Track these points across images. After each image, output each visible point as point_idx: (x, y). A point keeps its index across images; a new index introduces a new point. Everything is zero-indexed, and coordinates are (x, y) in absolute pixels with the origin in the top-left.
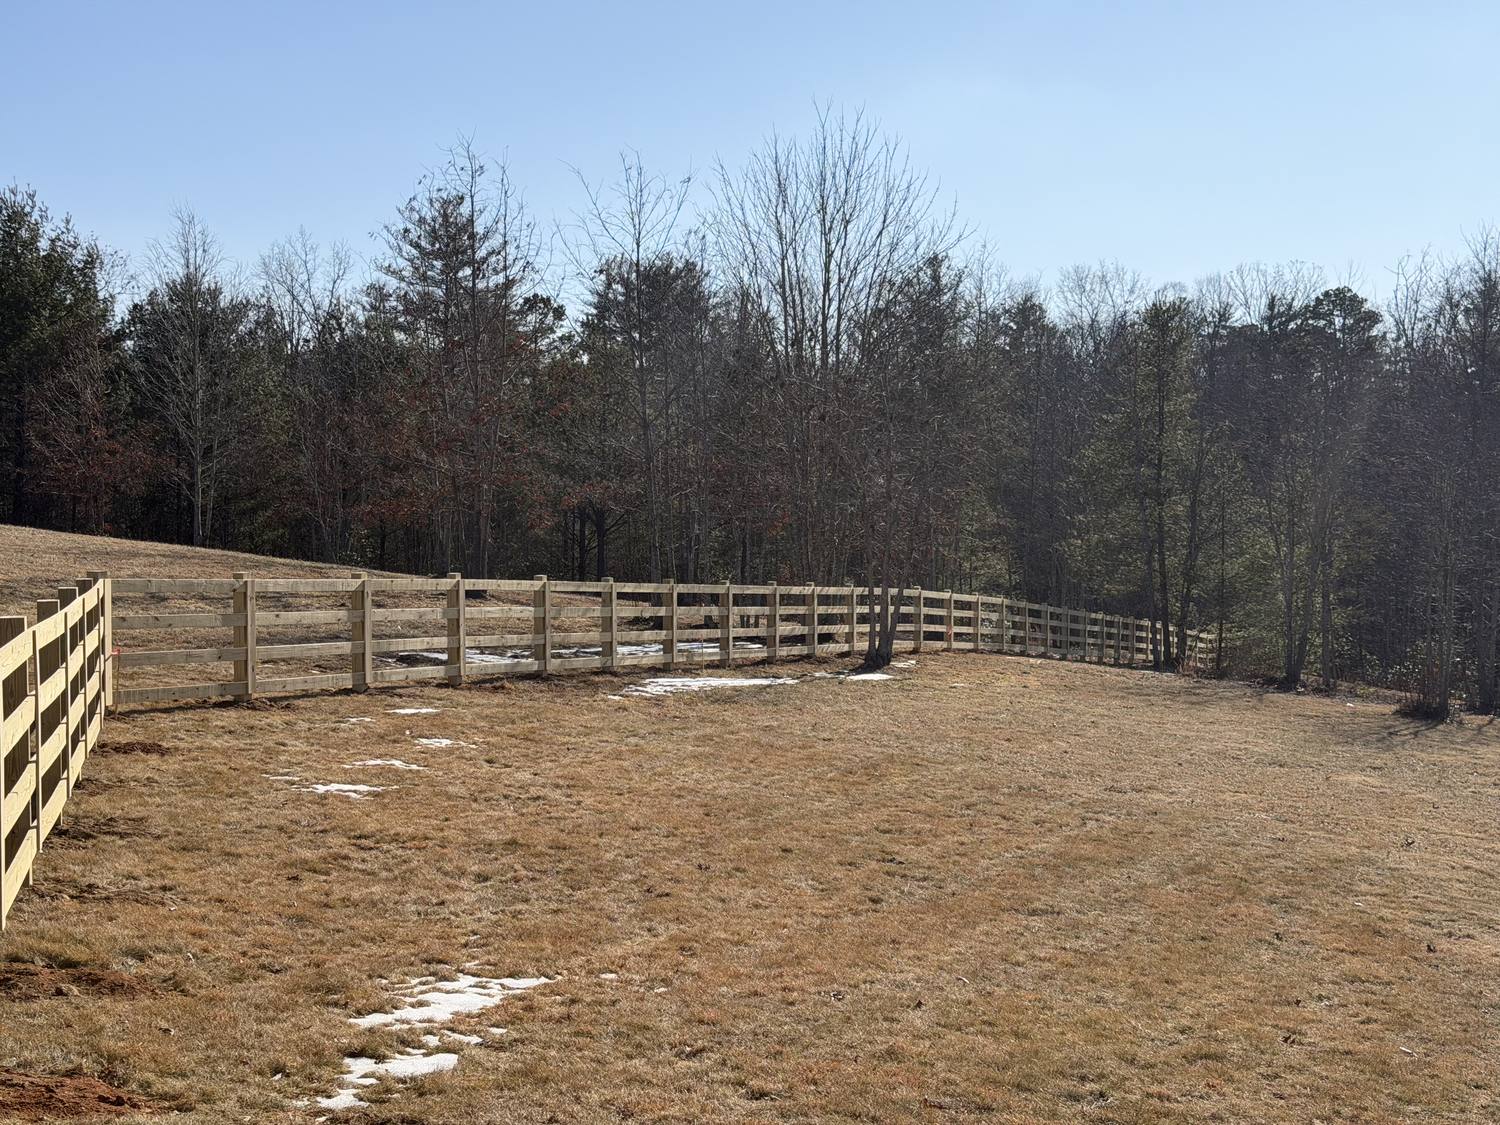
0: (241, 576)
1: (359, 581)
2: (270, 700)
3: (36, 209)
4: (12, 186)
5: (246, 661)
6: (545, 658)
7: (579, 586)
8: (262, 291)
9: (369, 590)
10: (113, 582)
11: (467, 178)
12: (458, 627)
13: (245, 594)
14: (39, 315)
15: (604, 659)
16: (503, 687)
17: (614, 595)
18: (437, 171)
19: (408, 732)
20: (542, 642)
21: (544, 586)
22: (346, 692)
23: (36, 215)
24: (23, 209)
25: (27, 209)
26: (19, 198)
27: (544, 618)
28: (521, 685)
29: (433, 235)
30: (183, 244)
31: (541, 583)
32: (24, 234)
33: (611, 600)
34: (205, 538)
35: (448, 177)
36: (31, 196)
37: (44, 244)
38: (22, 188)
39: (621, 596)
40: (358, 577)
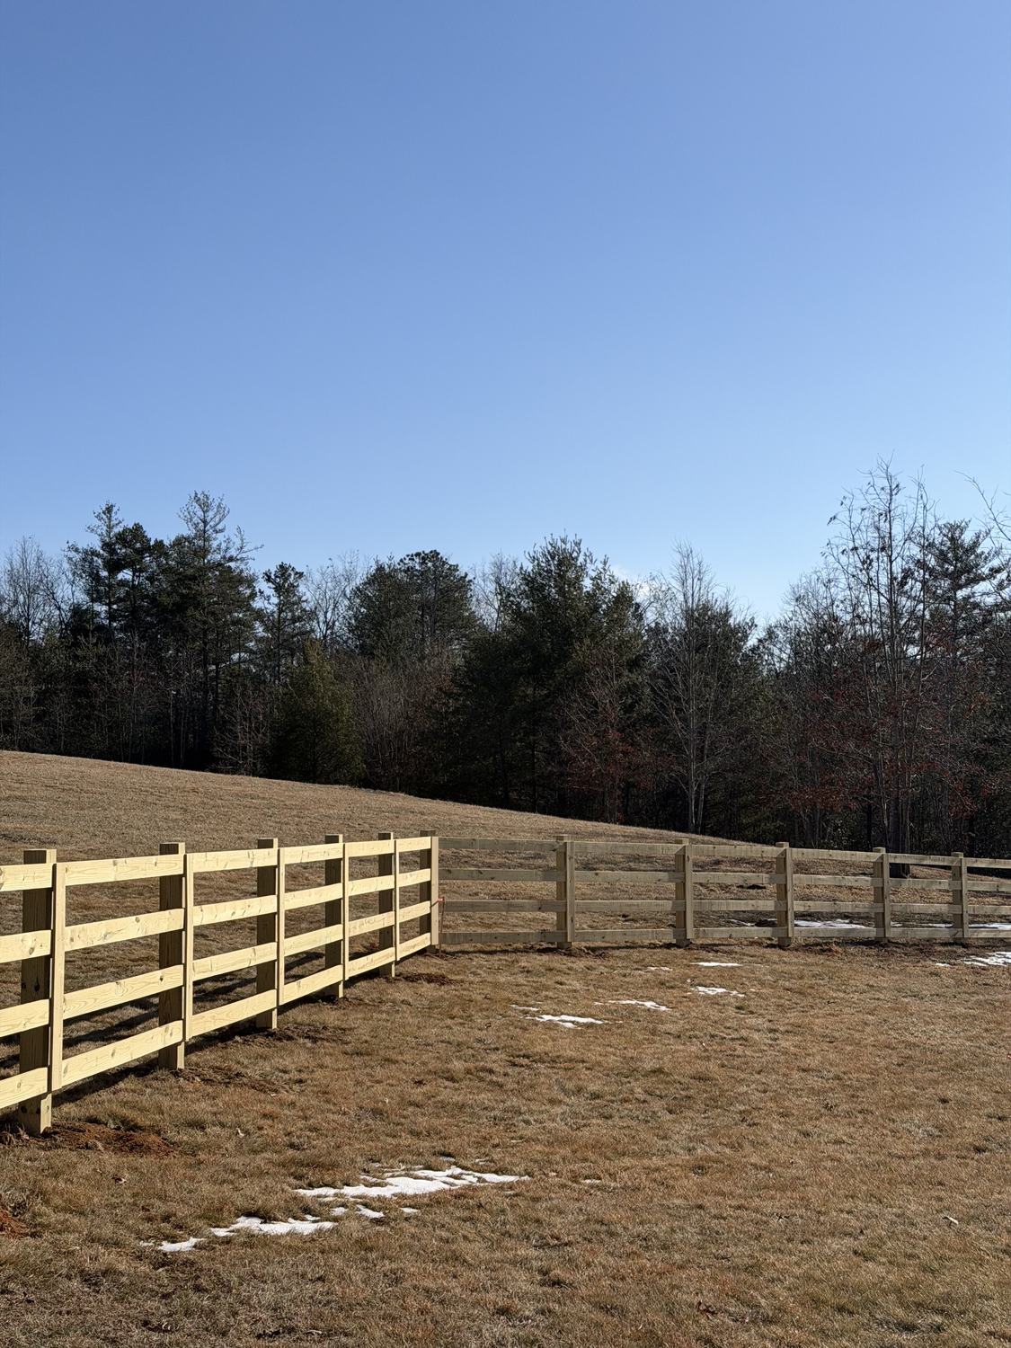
0: (562, 838)
1: (680, 846)
2: (588, 948)
3: (582, 554)
4: (563, 537)
5: (566, 913)
6: (884, 926)
7: (923, 859)
8: (791, 615)
9: (692, 856)
10: (440, 840)
11: (885, 497)
12: (786, 892)
13: (565, 854)
14: (581, 642)
15: (954, 931)
16: (830, 950)
17: (964, 870)
18: (856, 493)
19: (689, 981)
20: (881, 910)
21: (882, 857)
22: (669, 946)
23: (581, 559)
24: (571, 555)
25: (575, 555)
26: (568, 546)
27: (883, 888)
28: (852, 950)
29: (942, 557)
30: (683, 575)
31: (879, 855)
32: (571, 575)
33: (961, 874)
34: (696, 826)
35: (868, 497)
36: (578, 544)
37: (587, 584)
38: (571, 538)
39: (971, 870)
40: (680, 842)
